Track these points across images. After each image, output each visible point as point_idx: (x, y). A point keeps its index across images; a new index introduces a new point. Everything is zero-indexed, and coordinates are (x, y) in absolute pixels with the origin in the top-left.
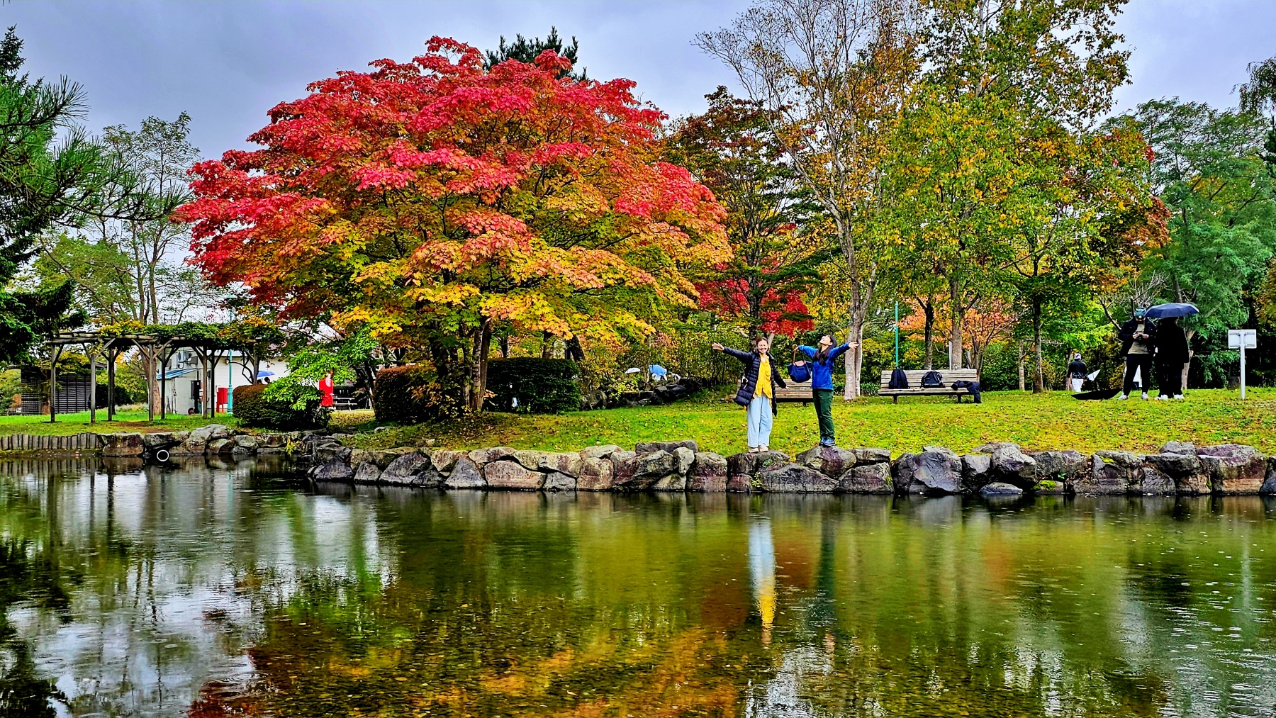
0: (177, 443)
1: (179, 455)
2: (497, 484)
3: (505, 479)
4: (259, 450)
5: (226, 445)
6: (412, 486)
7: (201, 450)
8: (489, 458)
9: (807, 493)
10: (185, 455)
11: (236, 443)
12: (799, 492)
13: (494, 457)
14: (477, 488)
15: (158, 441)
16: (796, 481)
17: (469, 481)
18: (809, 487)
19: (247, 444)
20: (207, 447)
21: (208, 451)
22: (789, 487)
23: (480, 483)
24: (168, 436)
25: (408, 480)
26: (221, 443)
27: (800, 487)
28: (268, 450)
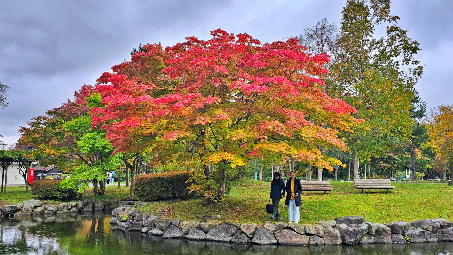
0: (19, 210)
1: (20, 216)
2: (285, 242)
3: (289, 239)
4: (57, 212)
5: (42, 210)
6: (231, 242)
7: (30, 212)
8: (276, 228)
9: (428, 242)
10: (22, 215)
11: (46, 209)
12: (425, 242)
13: (280, 228)
14: (273, 244)
15: (10, 209)
16: (423, 237)
17: (268, 240)
18: (429, 240)
19: (52, 209)
20: (33, 211)
21: (33, 213)
22: (421, 240)
23: (275, 241)
24: (15, 207)
25: (228, 239)
26: (39, 209)
27: (425, 240)
28: (62, 212)
